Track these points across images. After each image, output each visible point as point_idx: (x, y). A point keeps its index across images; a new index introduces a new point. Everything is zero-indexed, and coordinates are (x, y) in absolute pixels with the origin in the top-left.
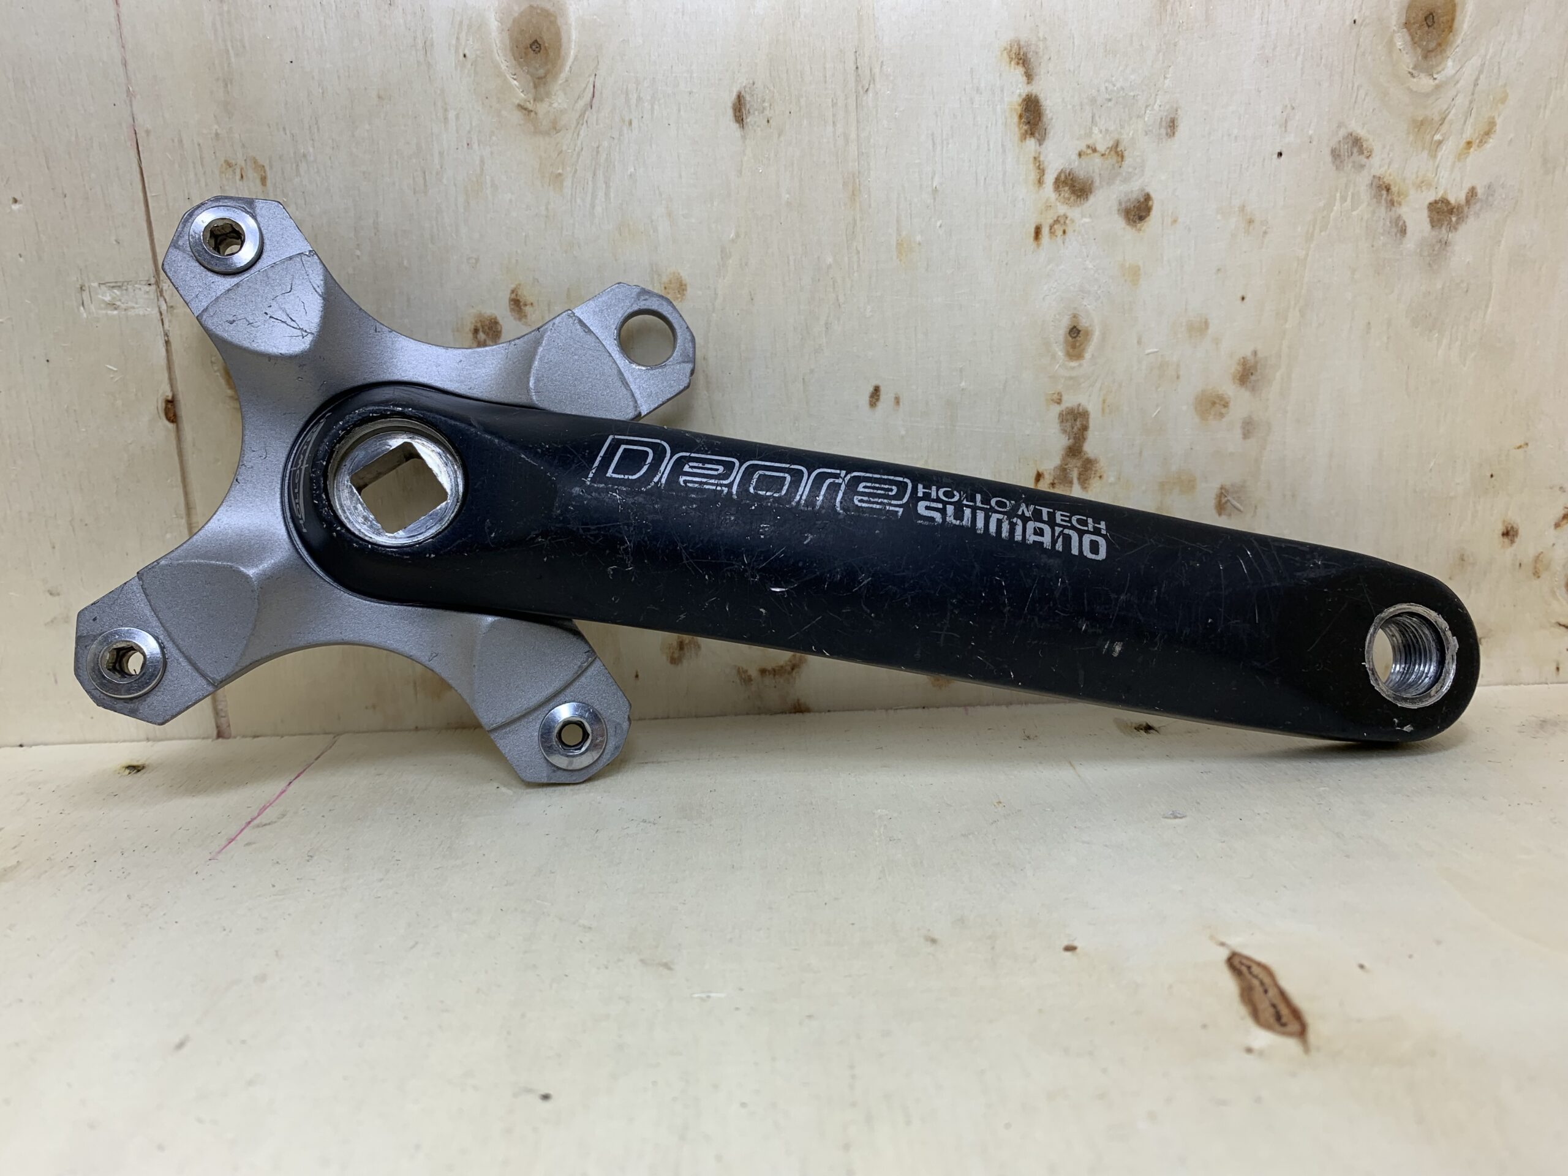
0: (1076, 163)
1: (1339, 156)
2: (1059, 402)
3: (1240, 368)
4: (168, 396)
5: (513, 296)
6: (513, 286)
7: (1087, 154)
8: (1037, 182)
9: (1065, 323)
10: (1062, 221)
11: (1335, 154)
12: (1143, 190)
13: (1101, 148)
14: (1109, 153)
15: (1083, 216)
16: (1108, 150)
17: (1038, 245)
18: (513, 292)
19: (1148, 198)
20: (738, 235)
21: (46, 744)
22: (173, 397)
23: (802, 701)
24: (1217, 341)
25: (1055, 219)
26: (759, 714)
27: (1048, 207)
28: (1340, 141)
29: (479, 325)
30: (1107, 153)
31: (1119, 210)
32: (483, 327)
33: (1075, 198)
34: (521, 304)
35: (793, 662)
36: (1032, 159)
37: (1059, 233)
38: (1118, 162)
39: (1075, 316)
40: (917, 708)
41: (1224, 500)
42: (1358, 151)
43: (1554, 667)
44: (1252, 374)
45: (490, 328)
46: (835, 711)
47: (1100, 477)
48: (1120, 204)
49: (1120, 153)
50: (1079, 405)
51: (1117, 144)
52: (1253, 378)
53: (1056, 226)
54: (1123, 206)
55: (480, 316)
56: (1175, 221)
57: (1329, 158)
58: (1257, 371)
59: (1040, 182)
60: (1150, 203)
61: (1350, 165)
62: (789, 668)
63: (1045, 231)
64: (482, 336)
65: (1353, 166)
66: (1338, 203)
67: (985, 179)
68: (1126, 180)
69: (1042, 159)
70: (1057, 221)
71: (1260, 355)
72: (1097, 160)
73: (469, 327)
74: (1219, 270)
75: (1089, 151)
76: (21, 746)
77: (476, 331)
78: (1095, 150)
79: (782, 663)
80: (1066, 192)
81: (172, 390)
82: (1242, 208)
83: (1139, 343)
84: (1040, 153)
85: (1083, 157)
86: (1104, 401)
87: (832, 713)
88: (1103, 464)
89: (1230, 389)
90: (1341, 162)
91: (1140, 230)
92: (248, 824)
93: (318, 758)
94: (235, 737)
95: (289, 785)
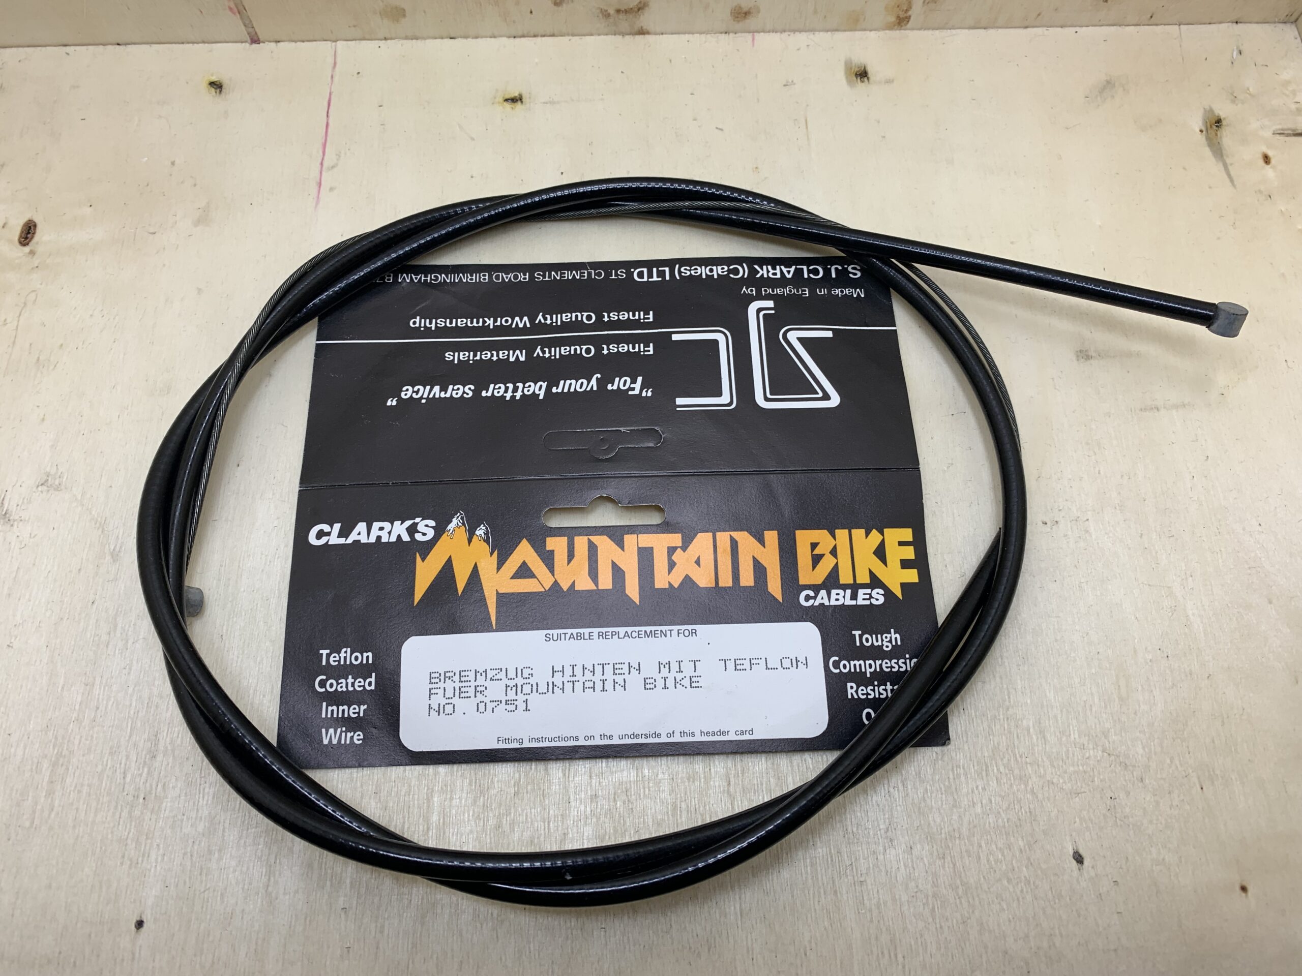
21: (135, 44)
23: (644, 28)
26: (615, 35)
35: (640, 6)
40: (721, 33)
43: (1150, 16)
46: (666, 34)
62: (636, 9)
76: (118, 44)
79: (631, 7)
87: (664, 36)
92: (322, 164)
93: (332, 77)
94: (264, 43)
95: (328, 116)
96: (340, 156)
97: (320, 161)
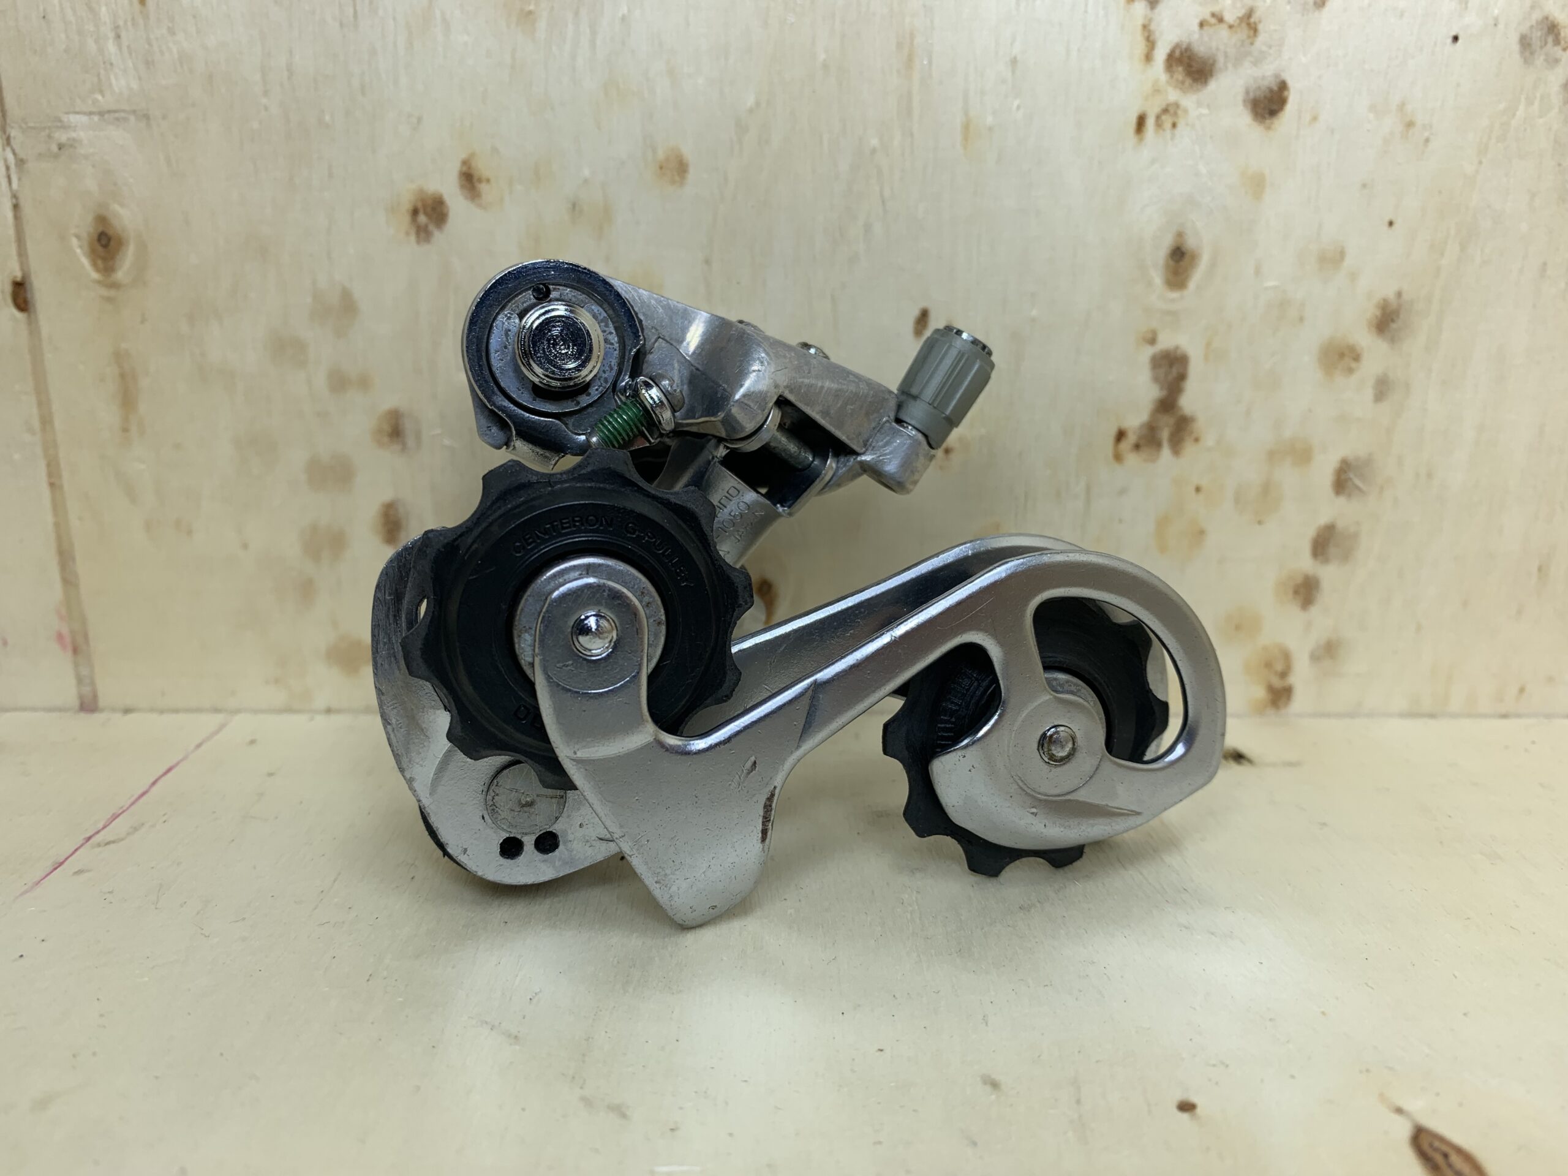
0: (1196, 36)
1: (1529, 45)
2: (1152, 341)
3: (1378, 313)
4: (15, 277)
5: (465, 169)
6: (464, 156)
7: (1211, 25)
8: (1143, 57)
9: (1167, 243)
10: (1172, 111)
11: (1525, 43)
12: (1277, 76)
13: (1230, 17)
14: (1239, 25)
15: (1199, 104)
16: (1238, 21)
17: (1141, 140)
18: (465, 163)
19: (1283, 86)
20: (758, 104)
22: (23, 277)
24: (1353, 277)
25: (1164, 106)
27: (1157, 91)
28: (1532, 27)
29: (420, 205)
30: (1236, 24)
31: (1244, 101)
32: (425, 206)
33: (1191, 81)
34: (475, 180)
36: (1140, 28)
37: (1168, 125)
38: (1249, 37)
39: (1180, 235)
41: (1343, 477)
42: (1554, 41)
44: (1393, 321)
45: (434, 209)
47: (1197, 440)
48: (1247, 92)
49: (1253, 25)
50: (1177, 348)
51: (1250, 14)
52: (1394, 326)
53: (1164, 117)
54: (1252, 95)
55: (421, 194)
56: (1315, 119)
57: (1516, 47)
58: (1398, 316)
59: (1148, 57)
60: (1286, 93)
61: (1542, 58)
63: (1150, 122)
64: (422, 219)
65: (1546, 60)
66: (1522, 107)
67: (1079, 50)
68: (1256, 63)
69: (1153, 27)
70: (1165, 111)
71: (1405, 297)
72: (1223, 32)
73: (406, 206)
74: (1364, 186)
75: (1213, 21)
77: (415, 212)
78: (1221, 20)
80: (1180, 72)
81: (22, 269)
82: (1402, 107)
83: (1258, 271)
84: (1150, 20)
85: (1206, 28)
86: (1208, 345)
88: (1201, 424)
89: (1365, 339)
90: (1532, 53)
91: (1269, 128)
92: (89, 838)
93: (199, 746)
94: (102, 710)
95: (154, 783)
96: (136, 829)
97: (88, 835)
